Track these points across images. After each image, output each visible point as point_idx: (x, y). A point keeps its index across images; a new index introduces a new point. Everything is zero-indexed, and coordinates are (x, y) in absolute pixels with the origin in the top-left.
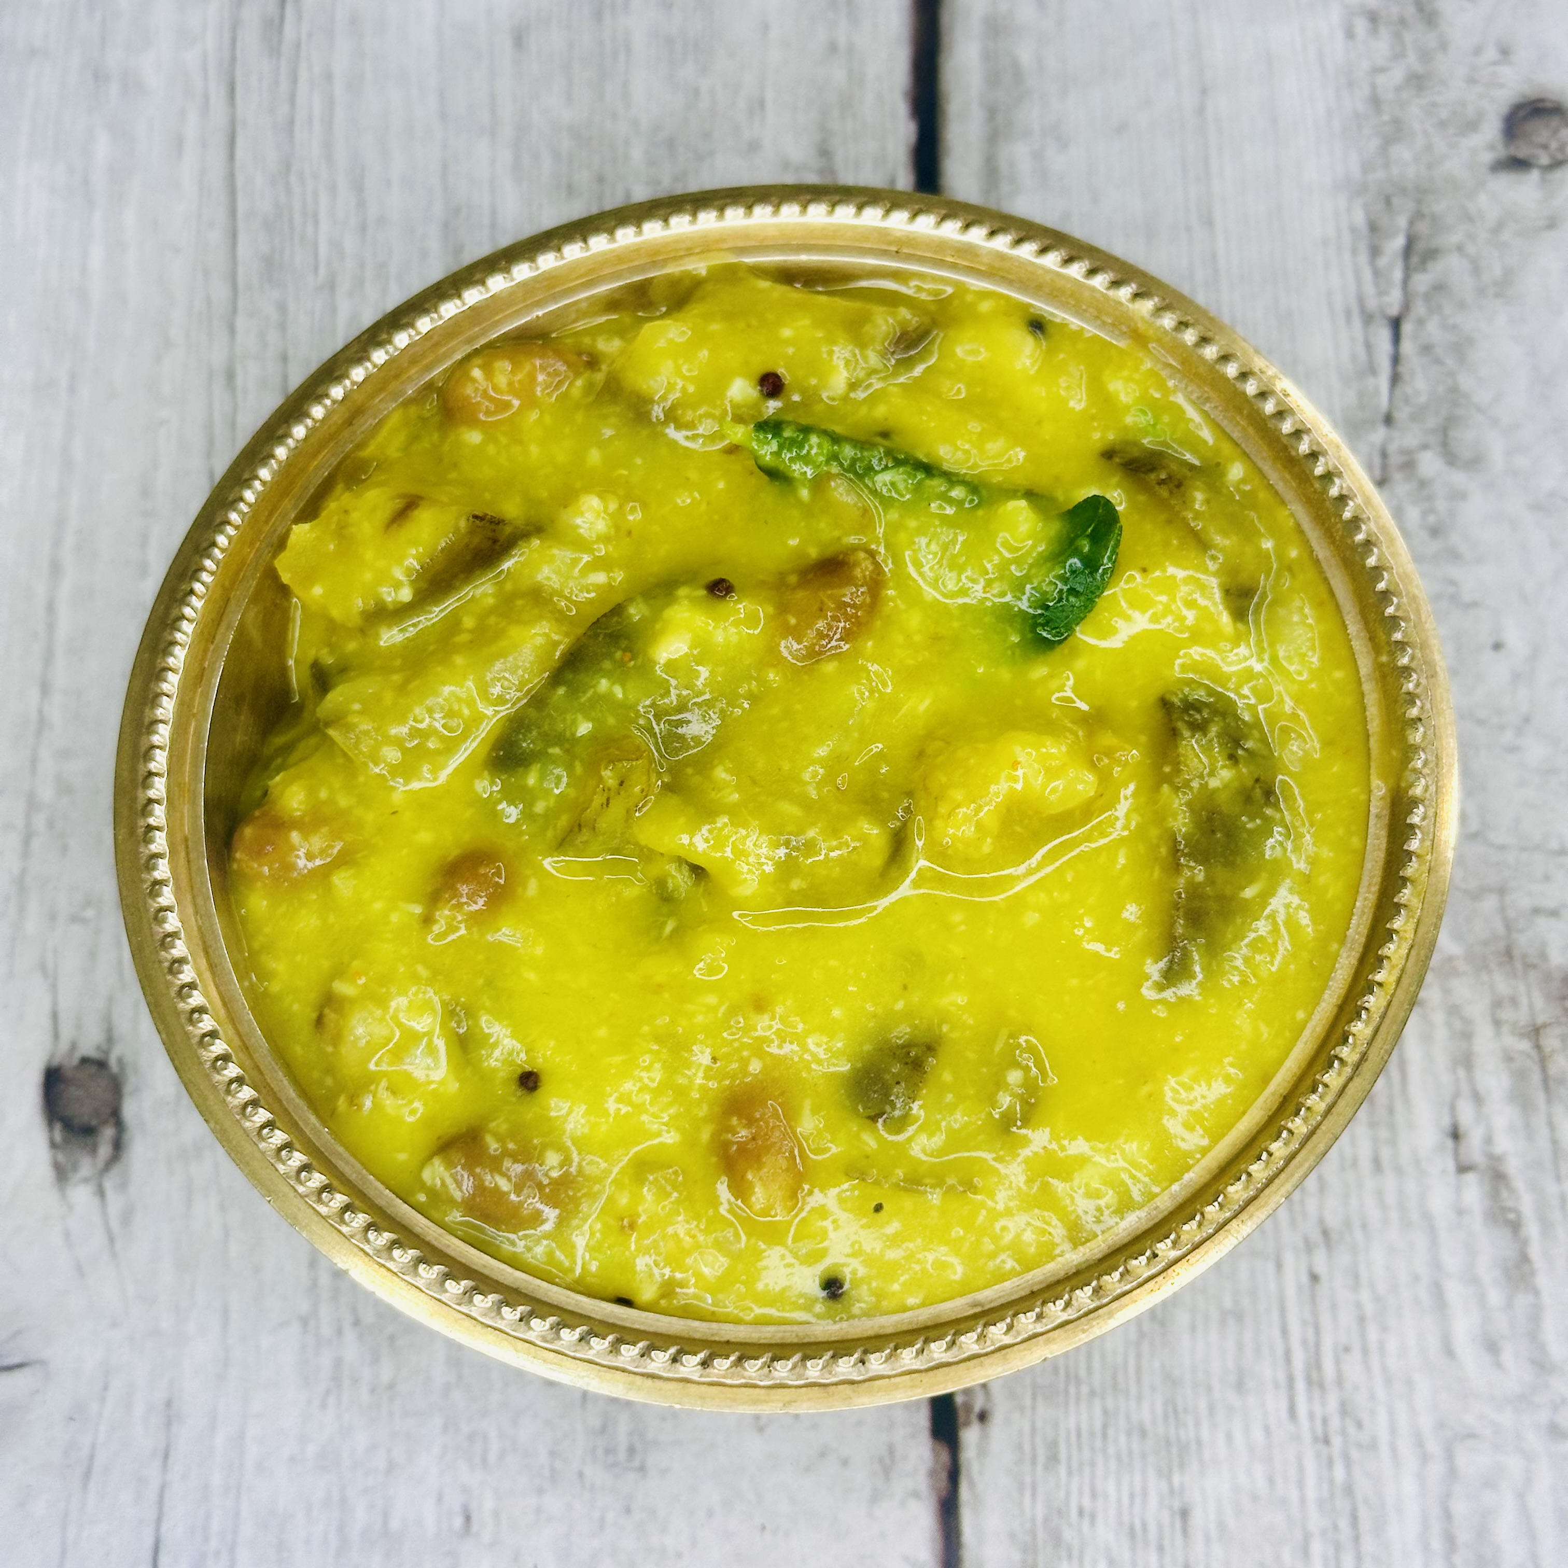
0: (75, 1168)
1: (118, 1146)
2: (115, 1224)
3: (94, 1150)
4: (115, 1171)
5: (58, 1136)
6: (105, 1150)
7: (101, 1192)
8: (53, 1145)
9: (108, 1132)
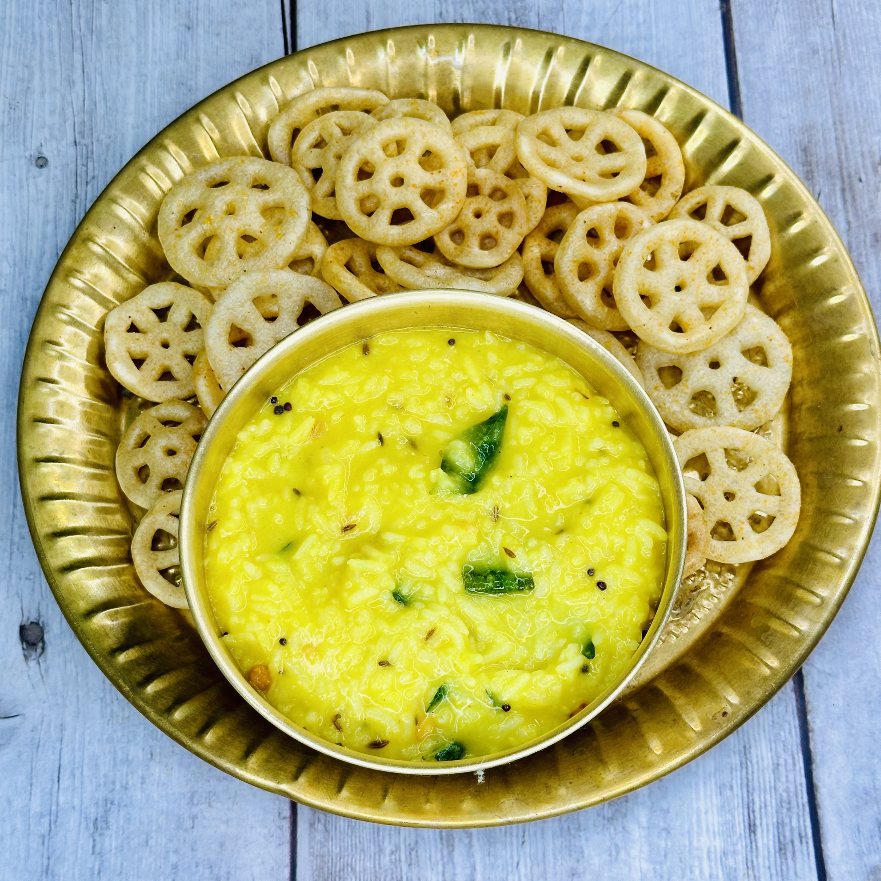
0: (30, 656)
1: (43, 649)
2: (43, 672)
3: (36, 650)
4: (42, 656)
5: (25, 647)
6: (39, 650)
7: (39, 663)
8: (23, 649)
9: (40, 644)
